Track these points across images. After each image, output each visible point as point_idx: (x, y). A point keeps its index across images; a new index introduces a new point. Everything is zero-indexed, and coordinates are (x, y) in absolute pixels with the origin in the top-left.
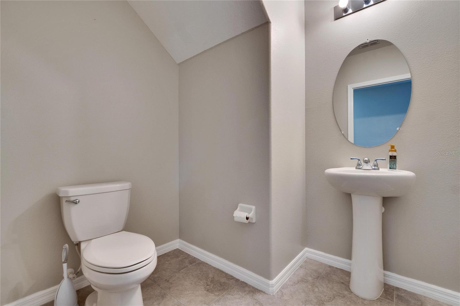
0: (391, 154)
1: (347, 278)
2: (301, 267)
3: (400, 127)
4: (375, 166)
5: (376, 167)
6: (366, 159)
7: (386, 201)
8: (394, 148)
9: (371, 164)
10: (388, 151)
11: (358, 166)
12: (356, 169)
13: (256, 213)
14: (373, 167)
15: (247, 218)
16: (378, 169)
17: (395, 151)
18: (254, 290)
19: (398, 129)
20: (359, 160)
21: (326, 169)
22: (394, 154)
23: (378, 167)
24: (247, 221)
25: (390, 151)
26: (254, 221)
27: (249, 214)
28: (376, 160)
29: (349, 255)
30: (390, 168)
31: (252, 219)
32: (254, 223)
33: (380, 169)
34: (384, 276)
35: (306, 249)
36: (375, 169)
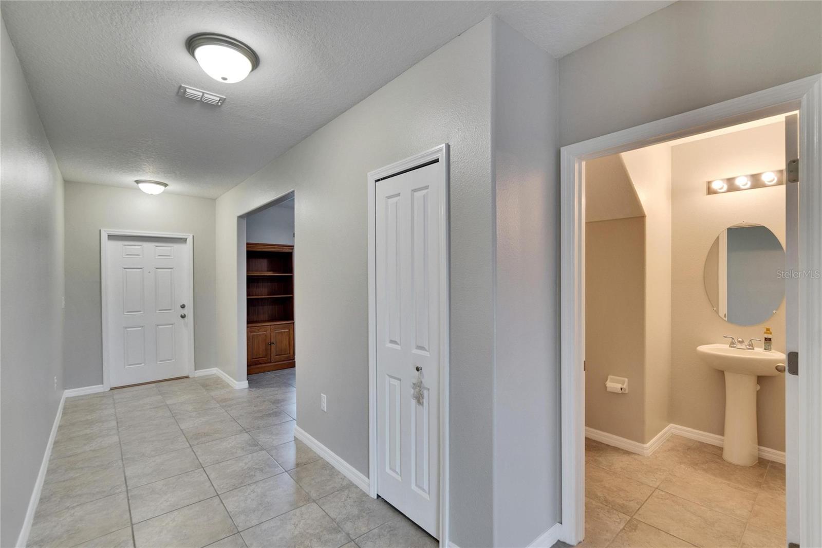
0: (766, 336)
1: (720, 452)
2: (668, 440)
3: (777, 310)
4: (749, 345)
5: (751, 346)
6: (740, 339)
7: (761, 379)
8: (769, 331)
9: (746, 343)
10: (763, 332)
11: (732, 344)
12: (730, 346)
13: (629, 385)
14: (748, 347)
15: (621, 389)
16: (753, 349)
17: (771, 333)
18: (627, 453)
19: (774, 312)
20: (733, 339)
21: (697, 347)
22: (770, 336)
23: (752, 346)
24: (620, 392)
25: (765, 333)
26: (627, 392)
27: (623, 385)
28: (751, 340)
29: (721, 432)
30: (765, 349)
31: (625, 390)
32: (626, 394)
33: (755, 348)
34: (759, 451)
35: (672, 425)
36: (750, 349)
